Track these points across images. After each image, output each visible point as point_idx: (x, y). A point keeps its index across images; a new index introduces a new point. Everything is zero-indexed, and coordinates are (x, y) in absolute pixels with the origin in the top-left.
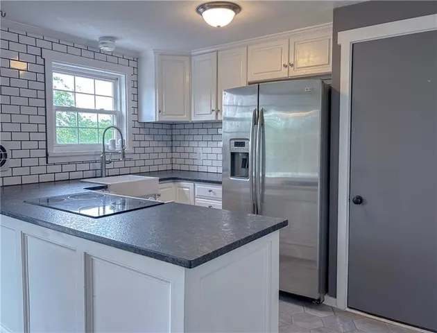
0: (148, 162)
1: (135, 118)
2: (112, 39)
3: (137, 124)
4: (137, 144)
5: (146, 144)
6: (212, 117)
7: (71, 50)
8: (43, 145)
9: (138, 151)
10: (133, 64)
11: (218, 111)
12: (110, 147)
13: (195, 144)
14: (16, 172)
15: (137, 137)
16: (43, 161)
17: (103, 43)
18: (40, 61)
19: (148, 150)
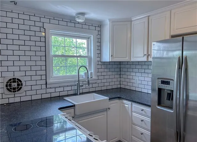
0: (106, 84)
1: (99, 59)
2: (83, 14)
3: (100, 63)
4: (99, 74)
5: (105, 74)
6: (144, 59)
7: (61, 23)
8: (44, 77)
9: (100, 78)
10: (98, 29)
11: (148, 55)
12: (84, 76)
13: (134, 74)
14: (28, 93)
15: (100, 70)
16: (44, 86)
17: (78, 17)
18: (42, 30)
19: (106, 77)
